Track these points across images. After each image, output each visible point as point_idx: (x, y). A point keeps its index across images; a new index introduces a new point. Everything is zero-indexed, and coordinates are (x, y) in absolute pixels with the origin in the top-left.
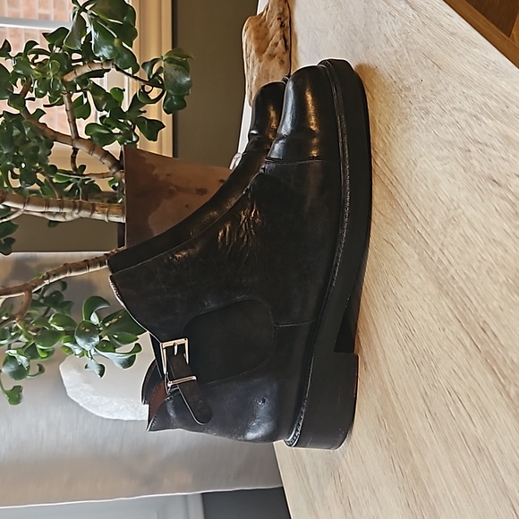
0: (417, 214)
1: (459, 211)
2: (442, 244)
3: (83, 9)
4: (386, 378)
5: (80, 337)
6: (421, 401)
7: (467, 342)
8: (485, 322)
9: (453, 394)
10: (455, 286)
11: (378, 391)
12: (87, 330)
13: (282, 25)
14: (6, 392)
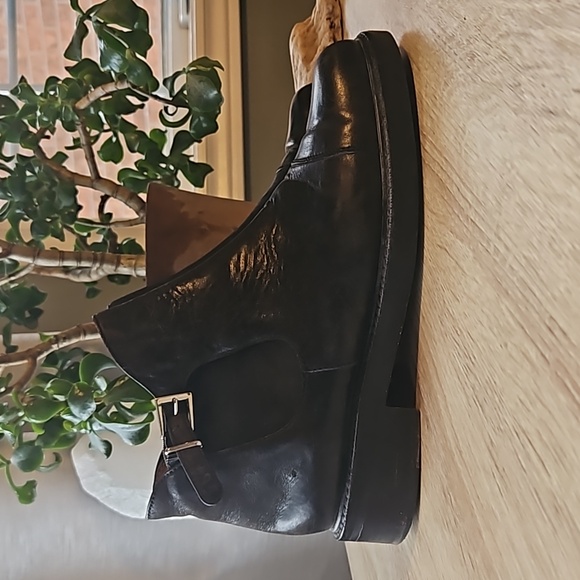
0: (469, 196)
1: (513, 172)
2: (498, 226)
3: (87, 16)
4: (449, 434)
5: (73, 403)
6: (487, 454)
7: (533, 354)
8: (551, 317)
9: (521, 435)
10: (515, 279)
11: (442, 454)
12: (81, 394)
13: (332, 26)
14: (17, 490)
